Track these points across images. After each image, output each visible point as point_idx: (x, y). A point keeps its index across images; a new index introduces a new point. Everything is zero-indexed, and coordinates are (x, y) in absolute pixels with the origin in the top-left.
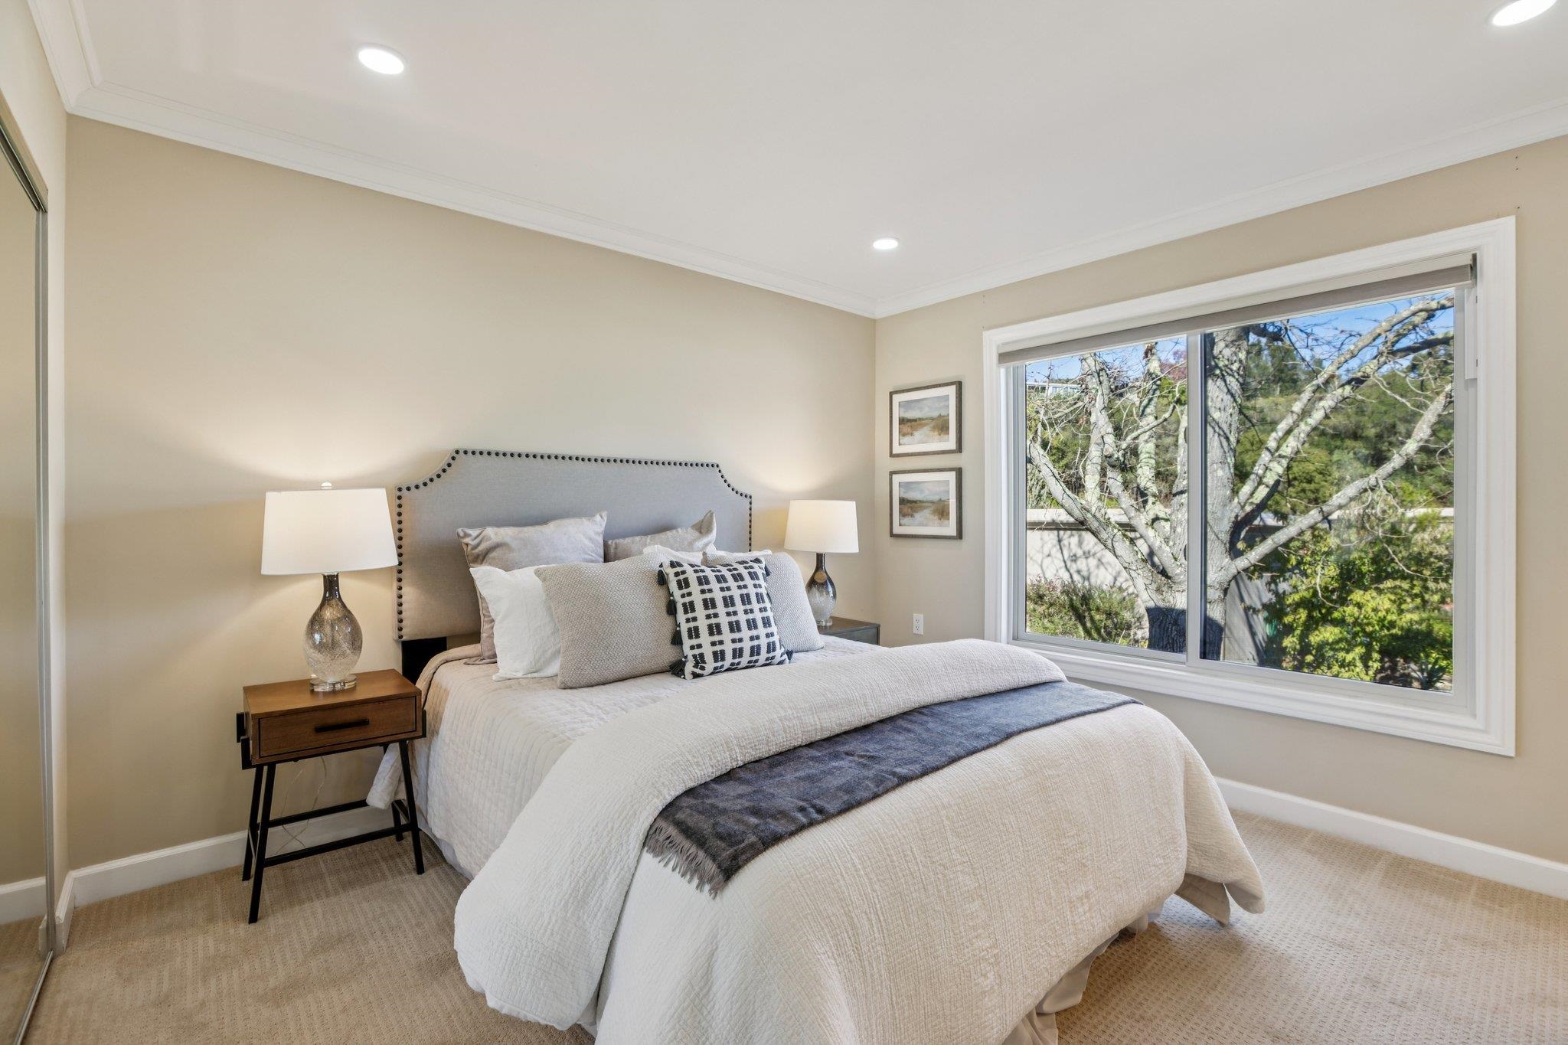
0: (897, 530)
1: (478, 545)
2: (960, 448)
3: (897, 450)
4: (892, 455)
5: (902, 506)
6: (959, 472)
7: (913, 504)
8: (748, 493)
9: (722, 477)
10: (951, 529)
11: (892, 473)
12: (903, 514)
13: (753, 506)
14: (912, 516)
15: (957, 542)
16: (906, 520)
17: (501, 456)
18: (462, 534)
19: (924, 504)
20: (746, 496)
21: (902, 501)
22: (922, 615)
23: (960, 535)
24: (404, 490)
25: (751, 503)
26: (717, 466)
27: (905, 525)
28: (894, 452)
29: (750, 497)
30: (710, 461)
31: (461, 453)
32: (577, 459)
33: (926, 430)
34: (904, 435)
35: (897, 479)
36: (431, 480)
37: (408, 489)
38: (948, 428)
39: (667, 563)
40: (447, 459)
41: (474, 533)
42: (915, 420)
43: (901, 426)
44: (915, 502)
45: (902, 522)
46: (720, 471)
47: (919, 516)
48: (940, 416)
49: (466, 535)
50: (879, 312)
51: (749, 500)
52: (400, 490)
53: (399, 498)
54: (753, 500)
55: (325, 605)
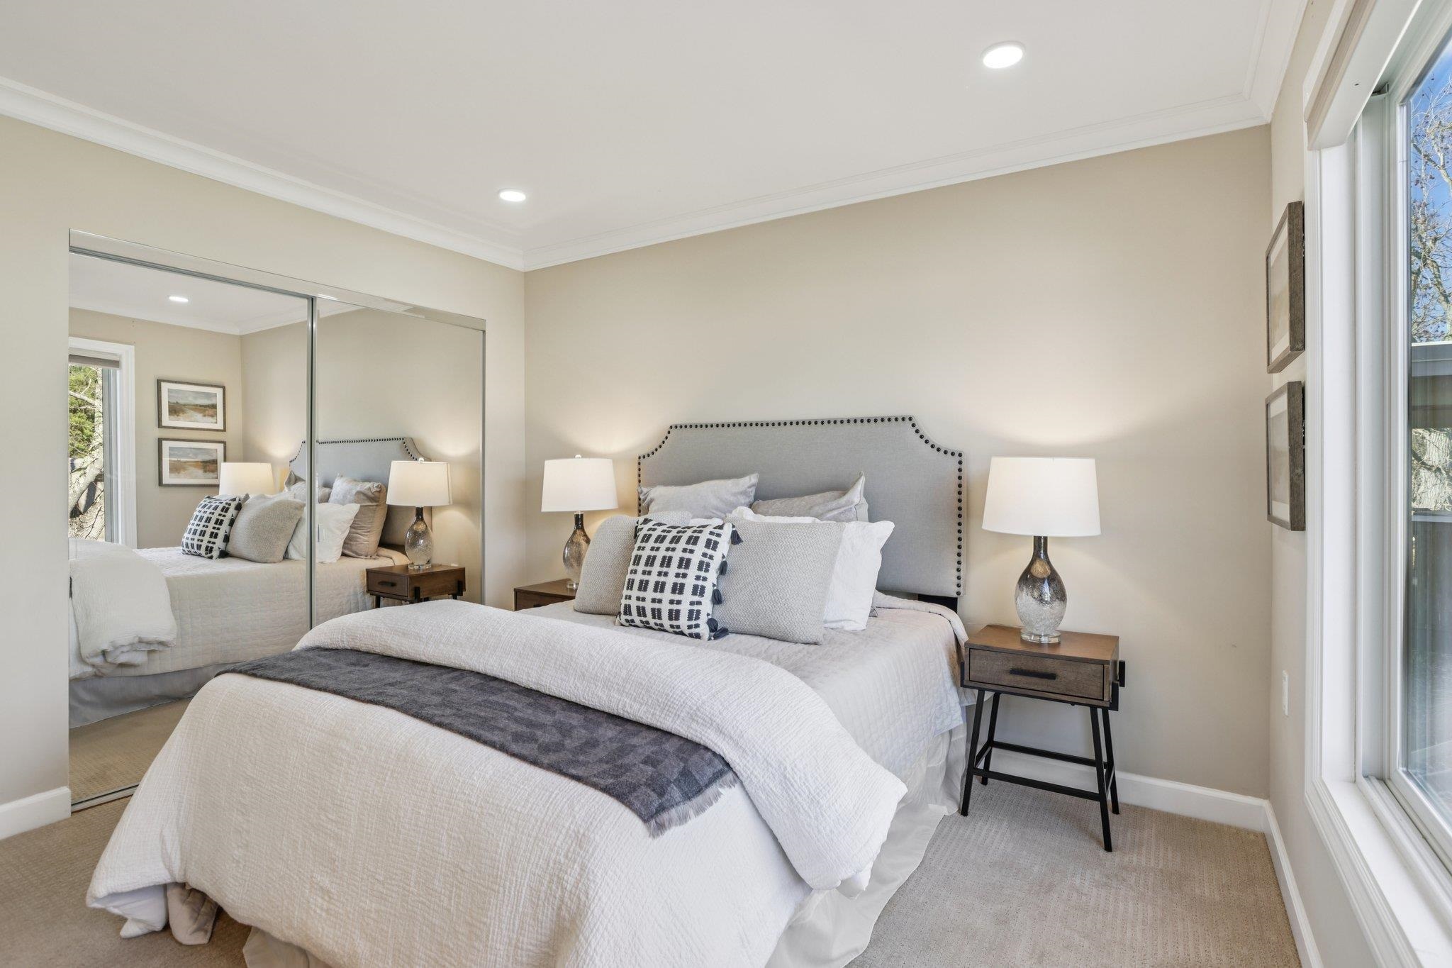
1: (646, 498)
2: (1295, 340)
4: (1270, 368)
6: (1293, 393)
8: (957, 449)
9: (917, 431)
11: (1267, 402)
13: (964, 466)
17: (699, 427)
20: (953, 454)
24: (642, 458)
25: (960, 463)
26: (911, 419)
29: (960, 455)
30: (900, 413)
31: (674, 428)
33: (1283, 314)
35: (1271, 412)
36: (657, 450)
37: (644, 457)
40: (666, 434)
46: (913, 425)
51: (959, 459)
52: (640, 458)
53: (639, 464)
54: (963, 458)
55: (575, 533)
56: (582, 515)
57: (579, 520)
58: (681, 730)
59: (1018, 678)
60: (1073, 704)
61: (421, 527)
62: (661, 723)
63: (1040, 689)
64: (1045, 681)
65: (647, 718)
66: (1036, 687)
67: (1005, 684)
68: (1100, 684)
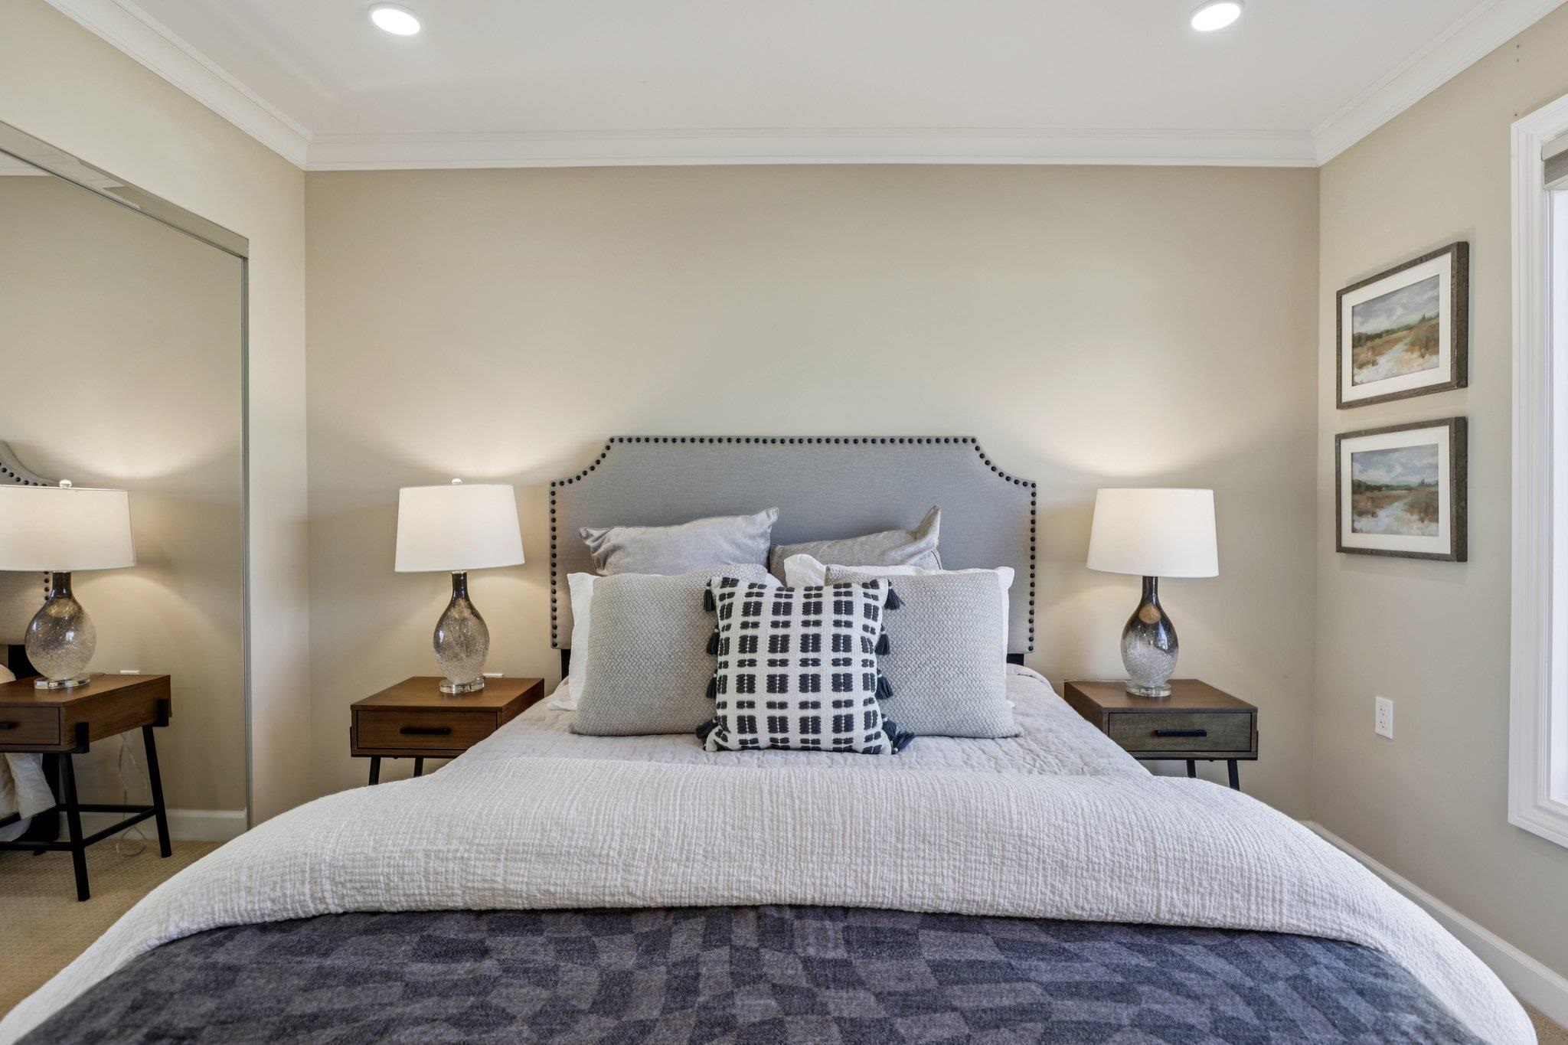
0: (1350, 540)
1: (599, 546)
2: (1461, 377)
3: (1350, 394)
4: (1341, 405)
5: (1357, 497)
6: (1460, 428)
7: (1376, 493)
8: (1030, 478)
9: (982, 456)
10: (1441, 541)
11: (1339, 438)
12: (1358, 512)
13: (1038, 499)
14: (1374, 515)
15: (1455, 567)
16: (1364, 523)
17: (661, 442)
18: (584, 534)
19: (1394, 492)
20: (1025, 484)
21: (1358, 487)
22: (1391, 702)
23: (1460, 552)
24: (558, 485)
25: (1034, 494)
26: (973, 441)
27: (1361, 531)
28: (1345, 399)
29: (1034, 486)
30: (960, 433)
31: (616, 441)
32: (757, 441)
33: (1398, 350)
34: (1361, 367)
35: (1349, 446)
36: (585, 473)
37: (562, 483)
38: (1437, 341)
39: (717, 580)
40: (601, 449)
41: (596, 533)
42: (1379, 336)
43: (1356, 351)
44: (1379, 488)
45: (1357, 525)
46: (977, 449)
47: (1385, 516)
48: (1423, 320)
49: (588, 536)
50: (1321, 156)
51: (1032, 490)
52: (553, 484)
53: (553, 493)
54: (1038, 490)
55: (453, 604)
56: (465, 575)
57: (460, 582)
58: (1302, 925)
59: (1163, 740)
60: (1212, 759)
61: (64, 610)
62: (1257, 920)
63: (1187, 749)
64: (1191, 740)
65: (1225, 916)
66: (1182, 748)
67: (1149, 748)
68: (1248, 735)
